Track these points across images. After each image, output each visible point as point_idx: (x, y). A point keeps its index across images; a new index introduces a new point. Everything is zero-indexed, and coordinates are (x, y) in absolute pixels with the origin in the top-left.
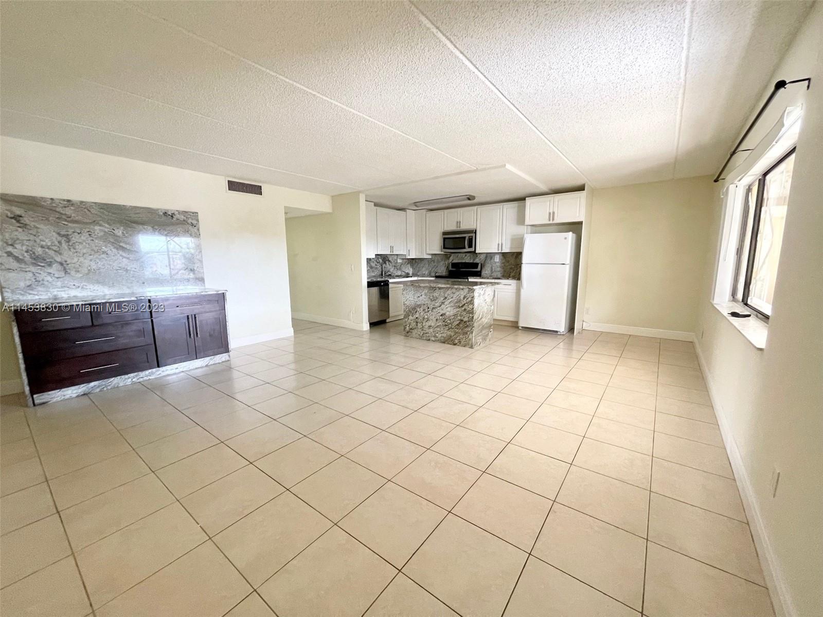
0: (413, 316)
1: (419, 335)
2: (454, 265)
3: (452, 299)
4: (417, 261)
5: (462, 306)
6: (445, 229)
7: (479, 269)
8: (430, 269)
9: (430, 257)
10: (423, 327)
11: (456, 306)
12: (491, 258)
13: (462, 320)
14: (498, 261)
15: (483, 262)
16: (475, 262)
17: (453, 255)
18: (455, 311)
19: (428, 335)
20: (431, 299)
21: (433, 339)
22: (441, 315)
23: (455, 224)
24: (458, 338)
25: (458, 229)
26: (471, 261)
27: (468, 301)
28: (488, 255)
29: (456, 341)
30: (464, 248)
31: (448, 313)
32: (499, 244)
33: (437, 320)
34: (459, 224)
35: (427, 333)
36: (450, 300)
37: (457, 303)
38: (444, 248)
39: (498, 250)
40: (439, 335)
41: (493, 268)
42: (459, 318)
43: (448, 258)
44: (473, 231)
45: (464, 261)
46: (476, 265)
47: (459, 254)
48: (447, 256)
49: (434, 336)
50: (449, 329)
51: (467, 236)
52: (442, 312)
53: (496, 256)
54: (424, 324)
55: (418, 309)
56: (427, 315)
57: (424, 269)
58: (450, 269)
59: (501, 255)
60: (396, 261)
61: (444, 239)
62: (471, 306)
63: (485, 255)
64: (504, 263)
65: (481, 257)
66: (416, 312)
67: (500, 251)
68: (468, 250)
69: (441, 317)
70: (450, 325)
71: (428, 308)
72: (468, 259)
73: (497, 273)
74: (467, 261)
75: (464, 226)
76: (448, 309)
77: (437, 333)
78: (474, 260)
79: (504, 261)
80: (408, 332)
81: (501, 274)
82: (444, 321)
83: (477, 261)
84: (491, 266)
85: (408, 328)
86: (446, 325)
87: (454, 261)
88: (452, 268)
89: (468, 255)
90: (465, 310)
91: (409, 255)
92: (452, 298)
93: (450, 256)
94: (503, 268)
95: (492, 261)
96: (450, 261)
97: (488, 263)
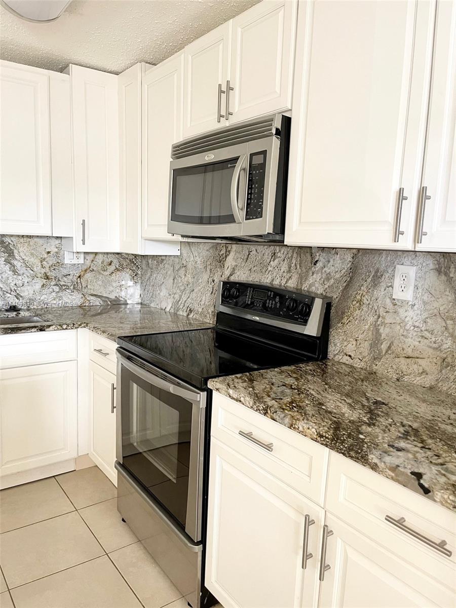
4: (150, 261)
8: (177, 296)
12: (377, 277)
15: (335, 295)
16: (305, 287)
25: (225, 124)
26: (292, 284)
30: (230, 219)
32: (401, 197)
39: (397, 233)
43: (221, 261)
44: (269, 121)
51: (243, 151)
57: (164, 293)
59: (431, 263)
60: (51, 261)
61: (177, 173)
63: (349, 257)
78: (302, 278)
83: (315, 284)
84: (371, 319)
87: (241, 276)
93: (228, 252)
95: (380, 292)
96: (227, 273)
97: (360, 301)
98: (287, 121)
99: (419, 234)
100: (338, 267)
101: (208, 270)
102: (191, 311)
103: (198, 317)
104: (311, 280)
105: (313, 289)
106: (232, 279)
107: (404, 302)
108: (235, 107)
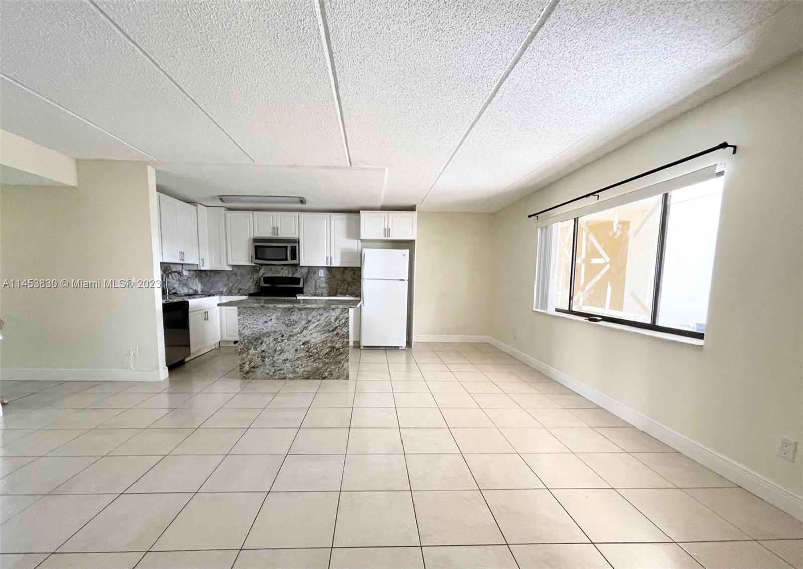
0: (255, 349)
1: (268, 374)
2: (267, 280)
3: (318, 323)
4: (208, 274)
5: (333, 330)
6: (255, 235)
7: (301, 285)
9: (230, 269)
10: (274, 362)
11: (325, 330)
12: (315, 273)
13: (334, 347)
14: (323, 276)
15: (304, 277)
16: (294, 276)
17: (264, 267)
18: (323, 337)
19: (282, 372)
20: (287, 324)
21: (291, 376)
22: (303, 344)
23: (270, 230)
24: (328, 370)
25: (275, 237)
26: (290, 276)
27: (341, 323)
28: (312, 269)
29: (326, 374)
30: (286, 260)
31: (313, 340)
32: (327, 258)
33: (296, 350)
34: (275, 230)
35: (280, 370)
36: (316, 324)
37: (325, 326)
38: (256, 258)
39: (327, 264)
40: (300, 370)
41: (317, 284)
42: (330, 345)
43: (258, 272)
44: (296, 240)
45: (279, 275)
46: (297, 281)
47: (273, 267)
48: (255, 270)
49: (292, 373)
50: (315, 360)
51: (289, 245)
52: (304, 340)
53: (320, 271)
54: (275, 358)
55: (265, 339)
56: (280, 346)
57: (220, 284)
58: (263, 284)
59: (326, 269)
60: (181, 273)
61: (256, 247)
62: (345, 329)
63: (307, 269)
64: (329, 279)
65: (302, 271)
66: (262, 343)
67: (329, 266)
68: (290, 262)
69: (302, 346)
70: (317, 355)
71: (282, 336)
72: (285, 273)
73: (322, 289)
74: (284, 276)
75: (282, 235)
76: (313, 336)
77: (298, 367)
78: (293, 274)
79: (329, 276)
80: (247, 373)
81: (327, 290)
82: (307, 351)
83: (297, 275)
84: (314, 282)
85: (247, 367)
86: (311, 356)
87: (269, 275)
88: (265, 283)
89: (285, 268)
90: (337, 334)
91: (203, 266)
92: (319, 320)
93: (262, 269)
94: (329, 284)
95: (316, 276)
96: (261, 275)
97: (311, 278)
98: (299, 240)
99: (331, 264)
100: (304, 271)
101: (250, 274)
102: (241, 289)
103: (245, 291)
104: (296, 274)
105: (297, 277)
106: (264, 276)
107: (321, 277)
108: (279, 233)
